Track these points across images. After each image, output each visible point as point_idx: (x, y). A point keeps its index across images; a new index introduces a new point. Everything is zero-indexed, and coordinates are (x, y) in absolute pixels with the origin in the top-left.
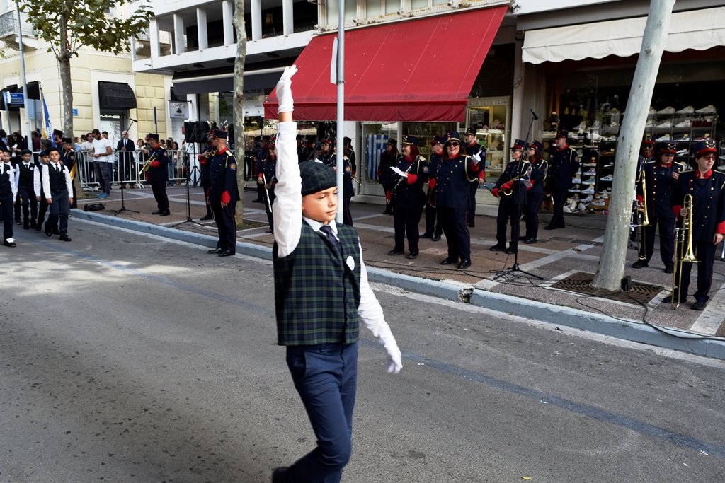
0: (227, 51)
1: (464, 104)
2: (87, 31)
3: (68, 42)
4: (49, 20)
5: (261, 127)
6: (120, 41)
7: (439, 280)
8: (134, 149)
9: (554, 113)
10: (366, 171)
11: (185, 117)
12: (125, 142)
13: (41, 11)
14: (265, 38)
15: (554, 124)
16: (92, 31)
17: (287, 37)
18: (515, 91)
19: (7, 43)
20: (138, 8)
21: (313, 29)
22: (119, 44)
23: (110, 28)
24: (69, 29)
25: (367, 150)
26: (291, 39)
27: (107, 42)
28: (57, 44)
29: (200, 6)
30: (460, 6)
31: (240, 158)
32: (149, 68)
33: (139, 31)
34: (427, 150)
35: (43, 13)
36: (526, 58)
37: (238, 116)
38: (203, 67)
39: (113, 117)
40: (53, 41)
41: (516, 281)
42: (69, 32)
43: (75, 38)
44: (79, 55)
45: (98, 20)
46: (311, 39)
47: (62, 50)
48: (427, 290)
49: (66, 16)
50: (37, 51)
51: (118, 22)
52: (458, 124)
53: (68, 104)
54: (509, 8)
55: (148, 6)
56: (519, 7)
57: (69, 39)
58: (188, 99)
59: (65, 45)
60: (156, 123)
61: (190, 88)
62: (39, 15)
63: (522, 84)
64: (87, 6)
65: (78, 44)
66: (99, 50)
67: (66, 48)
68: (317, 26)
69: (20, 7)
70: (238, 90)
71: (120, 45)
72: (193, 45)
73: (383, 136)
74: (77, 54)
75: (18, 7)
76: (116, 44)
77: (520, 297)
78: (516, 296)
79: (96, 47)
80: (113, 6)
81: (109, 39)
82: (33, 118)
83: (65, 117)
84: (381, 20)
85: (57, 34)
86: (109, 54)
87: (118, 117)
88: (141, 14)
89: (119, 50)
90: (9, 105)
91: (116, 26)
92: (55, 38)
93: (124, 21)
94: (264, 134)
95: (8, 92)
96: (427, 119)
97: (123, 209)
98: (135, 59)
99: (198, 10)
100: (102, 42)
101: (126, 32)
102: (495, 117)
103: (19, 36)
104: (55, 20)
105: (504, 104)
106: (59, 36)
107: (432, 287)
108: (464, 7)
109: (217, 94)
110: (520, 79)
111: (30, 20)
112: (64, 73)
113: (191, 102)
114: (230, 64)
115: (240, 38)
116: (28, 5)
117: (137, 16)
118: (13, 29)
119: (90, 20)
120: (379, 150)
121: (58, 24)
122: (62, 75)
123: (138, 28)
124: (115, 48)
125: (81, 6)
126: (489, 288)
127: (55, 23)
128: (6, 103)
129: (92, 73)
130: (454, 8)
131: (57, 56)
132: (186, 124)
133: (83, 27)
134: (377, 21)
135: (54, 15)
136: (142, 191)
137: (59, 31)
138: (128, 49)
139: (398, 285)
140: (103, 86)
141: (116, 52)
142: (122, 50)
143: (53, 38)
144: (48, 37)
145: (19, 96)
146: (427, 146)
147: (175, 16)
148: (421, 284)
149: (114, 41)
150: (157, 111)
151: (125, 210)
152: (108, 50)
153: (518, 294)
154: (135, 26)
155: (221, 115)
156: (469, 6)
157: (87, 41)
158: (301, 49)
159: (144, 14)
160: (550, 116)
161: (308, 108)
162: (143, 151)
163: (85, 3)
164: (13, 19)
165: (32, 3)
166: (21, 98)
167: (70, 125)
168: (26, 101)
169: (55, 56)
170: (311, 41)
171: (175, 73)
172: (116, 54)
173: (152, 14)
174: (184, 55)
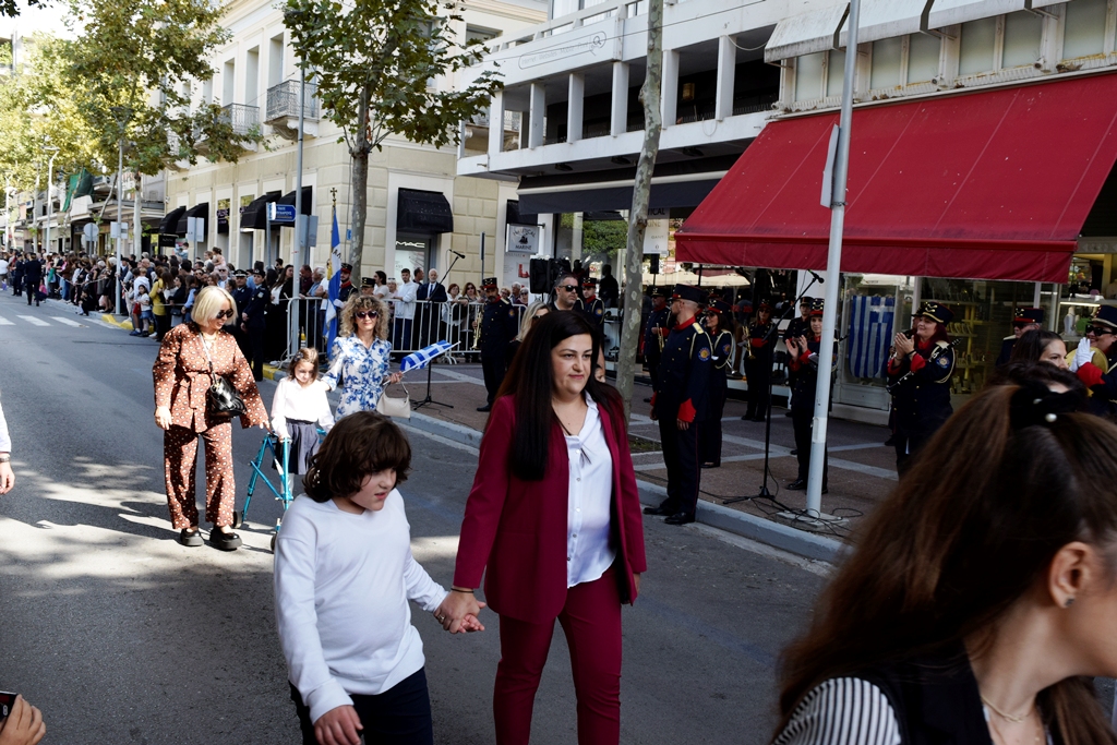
0: (621, 142)
1: (1068, 249)
2: (398, 111)
3: (369, 128)
4: (346, 93)
6: (446, 127)
8: (445, 299)
10: (848, 361)
11: (533, 250)
12: (431, 287)
13: (335, 81)
14: (680, 123)
16: (406, 111)
17: (720, 121)
19: (274, 129)
20: (479, 76)
21: (769, 109)
22: (443, 131)
23: (434, 107)
24: (372, 108)
25: (852, 322)
26: (727, 126)
27: (426, 128)
28: (353, 131)
29: (576, 72)
31: (632, 328)
32: (483, 169)
33: (477, 112)
34: (965, 329)
35: (339, 84)
37: (634, 256)
38: (571, 169)
39: (415, 245)
40: (347, 127)
42: (372, 113)
43: (379, 121)
44: (383, 148)
45: (416, 94)
46: (763, 125)
47: (360, 140)
49: (370, 88)
50: (316, 140)
51: (446, 97)
52: (1038, 285)
53: (358, 224)
55: (495, 73)
57: (370, 124)
58: (540, 221)
59: (363, 130)
60: (483, 258)
61: (544, 203)
62: (333, 86)
65: (383, 132)
66: (414, 140)
67: (366, 138)
68: (776, 104)
69: (307, 74)
70: (639, 211)
71: (444, 133)
72: (557, 133)
73: (883, 299)
74: (379, 147)
75: (303, 75)
76: (440, 131)
79: (409, 136)
80: (442, 72)
81: (430, 123)
82: (303, 244)
83: (351, 245)
84: (898, 93)
85: (354, 115)
86: (427, 147)
87: (422, 245)
88: (483, 85)
89: (443, 140)
90: (271, 221)
91: (443, 103)
92: (352, 122)
93: (455, 96)
95: (274, 204)
96: (991, 274)
97: (429, 399)
98: (463, 156)
99: (571, 77)
100: (418, 128)
101: (457, 114)
103: (300, 119)
104: (355, 95)
106: (356, 119)
111: (319, 94)
112: (358, 176)
113: (543, 226)
114: (616, 166)
115: (650, 124)
116: (319, 73)
117: (475, 89)
118: (285, 108)
119: (406, 94)
120: (875, 325)
121: (356, 101)
122: (354, 179)
123: (476, 107)
124: (437, 138)
125: (395, 73)
127: (353, 99)
128: (268, 219)
129: (391, 176)
131: (351, 149)
132: (533, 261)
133: (393, 105)
134: (890, 95)
135: (354, 85)
136: (454, 369)
137: (357, 111)
138: (456, 139)
140: (405, 195)
141: (438, 144)
142: (447, 140)
143: (348, 122)
144: (341, 121)
145: (288, 209)
146: (966, 320)
147: (533, 86)
149: (437, 127)
150: (485, 239)
151: (430, 401)
152: (426, 141)
154: (473, 103)
157: (396, 126)
158: (746, 142)
159: (487, 85)
161: (756, 246)
162: (459, 303)
164: (288, 93)
165: (325, 69)
166: (290, 213)
168: (299, 218)
169: (348, 149)
170: (765, 129)
171: (523, 178)
172: (438, 148)
173: (500, 84)
174: (541, 149)
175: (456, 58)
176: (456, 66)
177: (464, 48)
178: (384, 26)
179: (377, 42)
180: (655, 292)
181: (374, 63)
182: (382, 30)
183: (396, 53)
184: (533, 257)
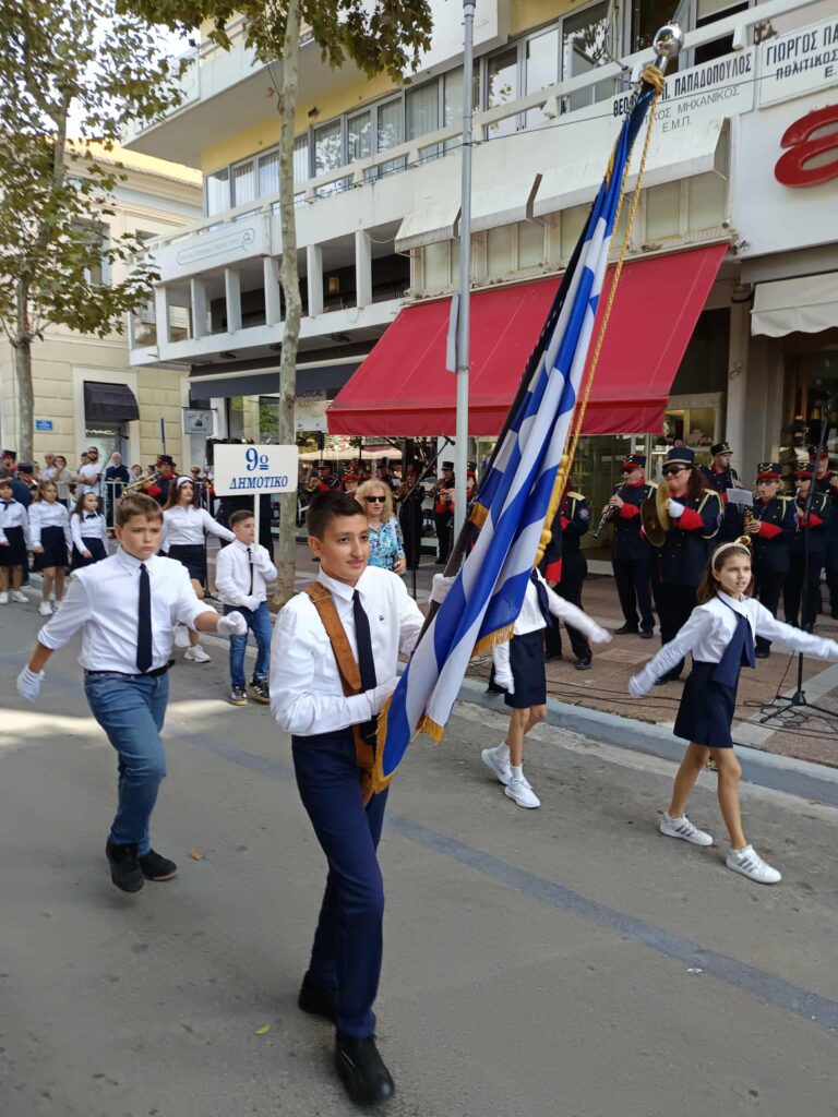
0: (270, 332)
1: (662, 403)
3: (27, 318)
5: (321, 447)
6: (108, 318)
7: (654, 723)
9: (799, 418)
11: (207, 432)
14: (327, 311)
15: (798, 435)
16: (68, 302)
17: (362, 309)
18: (731, 384)
20: (135, 268)
21: (402, 296)
22: (106, 322)
23: (93, 298)
24: (30, 299)
26: (369, 313)
27: (88, 319)
28: (11, 321)
29: (231, 266)
30: (644, 248)
32: (153, 360)
33: (138, 304)
36: (758, 328)
37: (286, 432)
38: (234, 357)
39: (105, 432)
40: (6, 318)
41: (805, 725)
42: (31, 303)
43: (38, 312)
44: (45, 337)
45: (75, 286)
46: (399, 311)
47: (19, 330)
48: (635, 742)
49: (27, 278)
51: (105, 289)
52: (634, 439)
53: (26, 412)
54: (730, 248)
55: (151, 266)
56: (747, 245)
57: (29, 314)
58: (213, 406)
59: (25, 324)
60: (164, 441)
61: (215, 389)
63: (744, 371)
64: (59, 265)
65: (43, 322)
66: (77, 331)
67: (25, 328)
68: (408, 291)
70: (286, 387)
71: (108, 324)
72: (220, 325)
74: (41, 337)
76: (102, 321)
77: (828, 765)
78: (820, 763)
79: (72, 328)
80: (99, 265)
81: (92, 314)
83: (21, 433)
84: (511, 277)
85: (13, 306)
86: (92, 337)
87: (112, 432)
88: (140, 277)
89: (106, 330)
91: (102, 295)
93: (114, 287)
94: (325, 457)
98: (134, 347)
99: (227, 272)
100: (80, 318)
102: (693, 427)
104: (10, 285)
105: (710, 405)
106: (16, 311)
107: (642, 736)
108: (652, 250)
109: (256, 398)
110: (739, 365)
112: (21, 365)
113: (216, 410)
114: (275, 353)
115: (290, 313)
117: (134, 281)
119: (64, 287)
121: (12, 292)
122: (18, 369)
123: (137, 300)
124: (100, 328)
125: (50, 265)
126: (760, 742)
127: (10, 290)
129: (75, 370)
130: (633, 252)
132: (209, 442)
133: (52, 297)
134: (504, 279)
135: (8, 277)
137: (15, 302)
138: (119, 330)
139: (574, 729)
140: (91, 389)
141: (101, 334)
142: (110, 331)
143: (6, 314)
147: (192, 282)
148: (620, 729)
149: (99, 317)
150: (165, 425)
152: (89, 332)
153: (821, 759)
154: (131, 295)
155: (262, 431)
156: (659, 248)
157: (56, 318)
158: (382, 328)
160: (791, 423)
161: (397, 417)
163: (57, 261)
167: (29, 444)
169: (8, 339)
170: (400, 314)
171: (193, 367)
172: (101, 337)
173: (157, 277)
174: (205, 339)
175: (112, 251)
176: (112, 260)
177: (118, 242)
178: (34, 219)
179: (30, 236)
180: (321, 465)
181: (28, 255)
182: (32, 222)
183: (51, 247)
184: (208, 438)
